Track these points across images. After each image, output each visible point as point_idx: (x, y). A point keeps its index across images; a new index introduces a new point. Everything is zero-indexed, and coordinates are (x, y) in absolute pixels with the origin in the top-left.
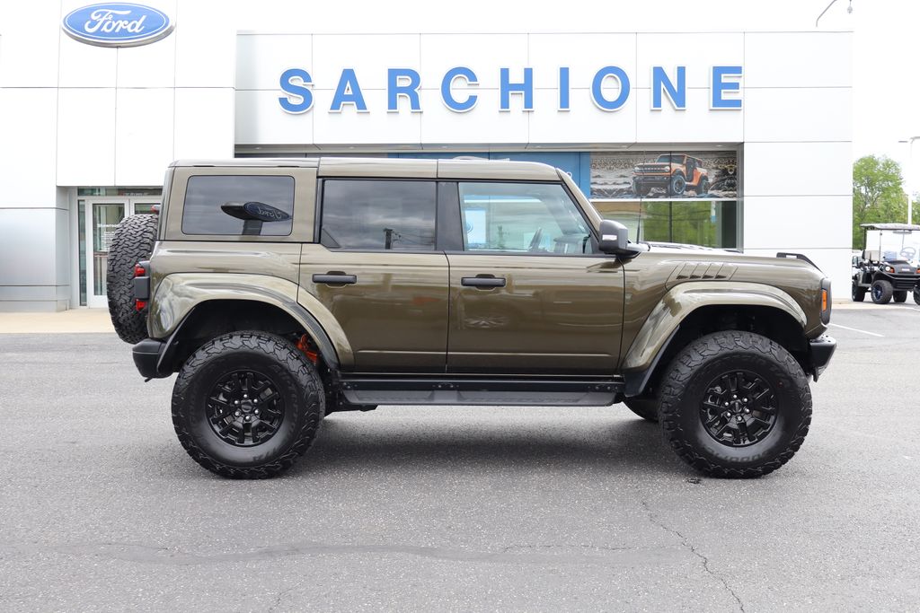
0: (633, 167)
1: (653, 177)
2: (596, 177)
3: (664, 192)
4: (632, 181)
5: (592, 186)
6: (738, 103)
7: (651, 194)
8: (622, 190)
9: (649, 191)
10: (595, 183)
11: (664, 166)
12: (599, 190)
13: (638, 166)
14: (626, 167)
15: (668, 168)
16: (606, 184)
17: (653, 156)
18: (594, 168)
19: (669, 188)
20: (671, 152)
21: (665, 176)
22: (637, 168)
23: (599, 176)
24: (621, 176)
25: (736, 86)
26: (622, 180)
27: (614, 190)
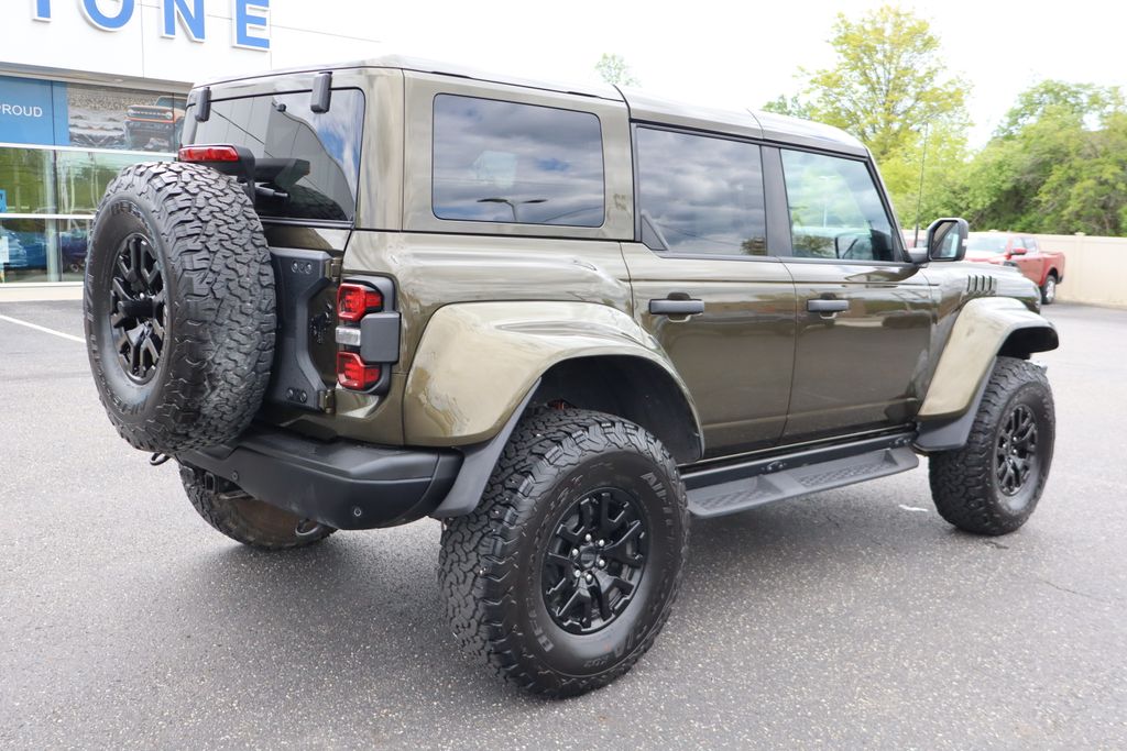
0: (126, 108)
1: (152, 124)
2: (76, 117)
3: (166, 144)
4: (125, 127)
5: (71, 130)
6: (265, 43)
7: (150, 147)
8: (112, 138)
9: (147, 142)
10: (75, 126)
11: (165, 111)
12: (81, 136)
13: (134, 109)
14: (116, 108)
15: (171, 114)
16: (90, 128)
17: (151, 97)
18: (73, 104)
19: (172, 138)
20: (173, 94)
21: (166, 124)
22: (132, 111)
23: (80, 117)
24: (111, 120)
25: (262, 21)
26: (111, 125)
27: (102, 137)
